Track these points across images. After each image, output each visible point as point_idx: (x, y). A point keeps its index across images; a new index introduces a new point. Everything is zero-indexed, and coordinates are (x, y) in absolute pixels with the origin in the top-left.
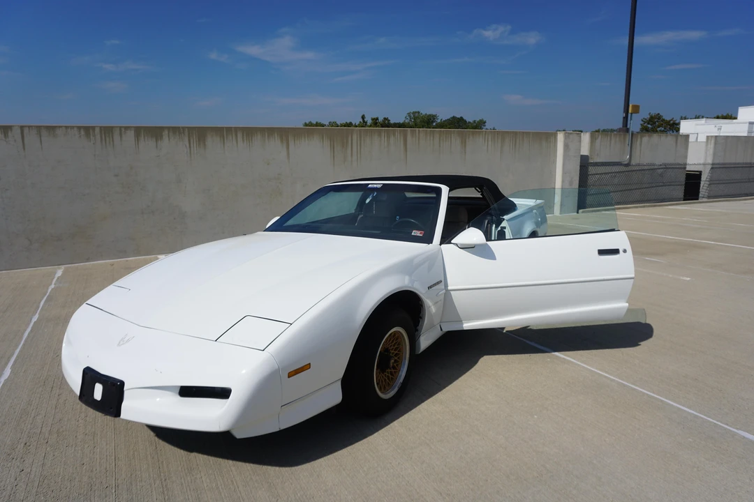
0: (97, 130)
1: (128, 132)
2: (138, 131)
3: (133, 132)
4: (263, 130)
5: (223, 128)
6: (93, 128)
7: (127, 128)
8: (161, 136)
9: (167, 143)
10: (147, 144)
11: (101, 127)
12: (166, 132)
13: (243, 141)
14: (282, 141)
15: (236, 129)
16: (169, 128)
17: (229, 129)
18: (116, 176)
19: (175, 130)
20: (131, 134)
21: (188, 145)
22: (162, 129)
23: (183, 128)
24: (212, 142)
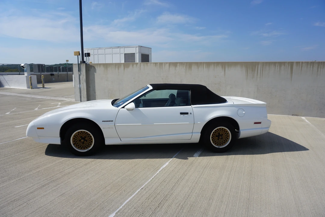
0: (158, 64)
1: (167, 64)
2: (170, 64)
3: (168, 64)
4: (214, 63)
5: (198, 62)
6: (157, 63)
7: (167, 63)
8: (177, 66)
9: (179, 68)
10: (172, 68)
11: (159, 63)
12: (178, 64)
13: (206, 67)
14: (222, 68)
15: (204, 63)
16: (179, 63)
17: (201, 63)
18: (162, 79)
19: (182, 63)
20: (168, 65)
21: (185, 69)
22: (177, 63)
23: (184, 63)
24: (194, 68)
